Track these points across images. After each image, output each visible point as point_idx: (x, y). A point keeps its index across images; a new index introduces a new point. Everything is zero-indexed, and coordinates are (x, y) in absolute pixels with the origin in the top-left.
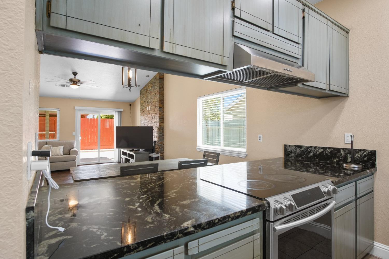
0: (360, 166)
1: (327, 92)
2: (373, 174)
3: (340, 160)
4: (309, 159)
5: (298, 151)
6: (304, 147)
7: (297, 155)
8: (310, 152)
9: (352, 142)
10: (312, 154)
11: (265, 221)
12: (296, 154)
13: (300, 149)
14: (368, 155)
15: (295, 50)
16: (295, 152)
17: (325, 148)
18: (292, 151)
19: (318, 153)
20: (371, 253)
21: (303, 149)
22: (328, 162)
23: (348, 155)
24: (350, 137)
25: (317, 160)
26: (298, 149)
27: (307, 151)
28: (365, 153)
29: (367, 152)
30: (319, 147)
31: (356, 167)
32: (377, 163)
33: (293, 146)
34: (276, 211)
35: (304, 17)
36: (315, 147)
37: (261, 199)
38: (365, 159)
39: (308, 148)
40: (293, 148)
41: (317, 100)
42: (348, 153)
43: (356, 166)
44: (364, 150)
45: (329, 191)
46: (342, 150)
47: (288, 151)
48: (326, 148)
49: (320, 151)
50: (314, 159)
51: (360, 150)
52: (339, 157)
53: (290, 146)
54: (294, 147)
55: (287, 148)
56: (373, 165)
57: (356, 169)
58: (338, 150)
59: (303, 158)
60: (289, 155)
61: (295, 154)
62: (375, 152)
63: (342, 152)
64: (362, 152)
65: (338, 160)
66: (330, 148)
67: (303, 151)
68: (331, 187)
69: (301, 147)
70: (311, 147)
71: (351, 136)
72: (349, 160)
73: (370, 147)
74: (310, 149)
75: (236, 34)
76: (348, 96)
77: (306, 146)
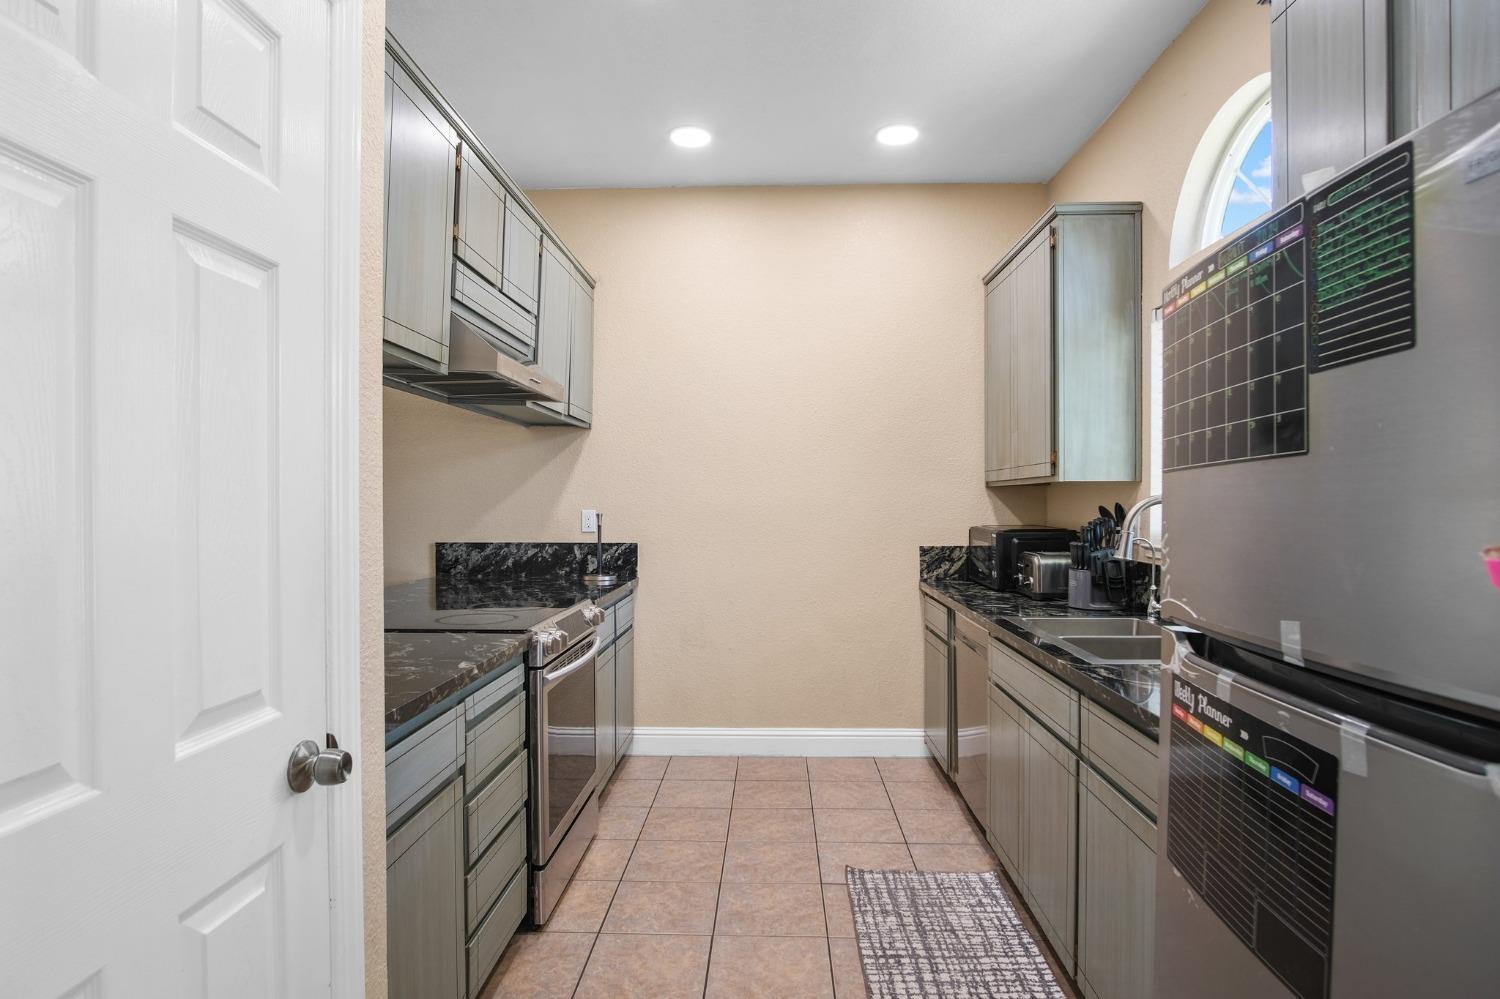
0: (614, 577)
1: (563, 418)
2: (631, 592)
3: (571, 572)
4: (503, 575)
5: (476, 557)
6: (491, 547)
7: (474, 568)
8: (505, 558)
9: (599, 527)
10: (510, 562)
11: (530, 669)
12: (470, 566)
13: (480, 553)
14: (624, 553)
15: (523, 326)
16: (466, 561)
17: (541, 546)
18: (457, 561)
19: (525, 558)
20: (628, 753)
21: (488, 551)
22: (548, 577)
23: (589, 557)
24: (595, 518)
25: (523, 575)
26: (474, 553)
27: (497, 555)
28: (619, 551)
29: (623, 548)
30: (527, 545)
31: (605, 580)
32: (638, 569)
33: (461, 545)
34: (546, 650)
35: (540, 256)
36: (519, 545)
37: (521, 632)
38: (620, 562)
39: (500, 547)
40: (462, 552)
41: (523, 428)
42: (588, 554)
43: (607, 578)
44: (617, 544)
45: (595, 616)
46: (576, 548)
47: (445, 559)
48: (544, 545)
49: (531, 553)
50: (516, 573)
51: (611, 545)
52: (570, 564)
53: (451, 545)
54: (465, 549)
55: (444, 551)
56: (633, 575)
57: (607, 583)
58: (569, 547)
59: (488, 574)
60: (448, 572)
61: (466, 568)
62: (636, 546)
63: (577, 552)
64: (615, 548)
65: (568, 569)
66: (551, 545)
67: (487, 558)
68: (597, 610)
69: (481, 546)
70: (508, 545)
71: (598, 515)
72: (591, 568)
73: (627, 539)
74: (506, 549)
75: (458, 296)
76: (590, 428)
77: (497, 544)
